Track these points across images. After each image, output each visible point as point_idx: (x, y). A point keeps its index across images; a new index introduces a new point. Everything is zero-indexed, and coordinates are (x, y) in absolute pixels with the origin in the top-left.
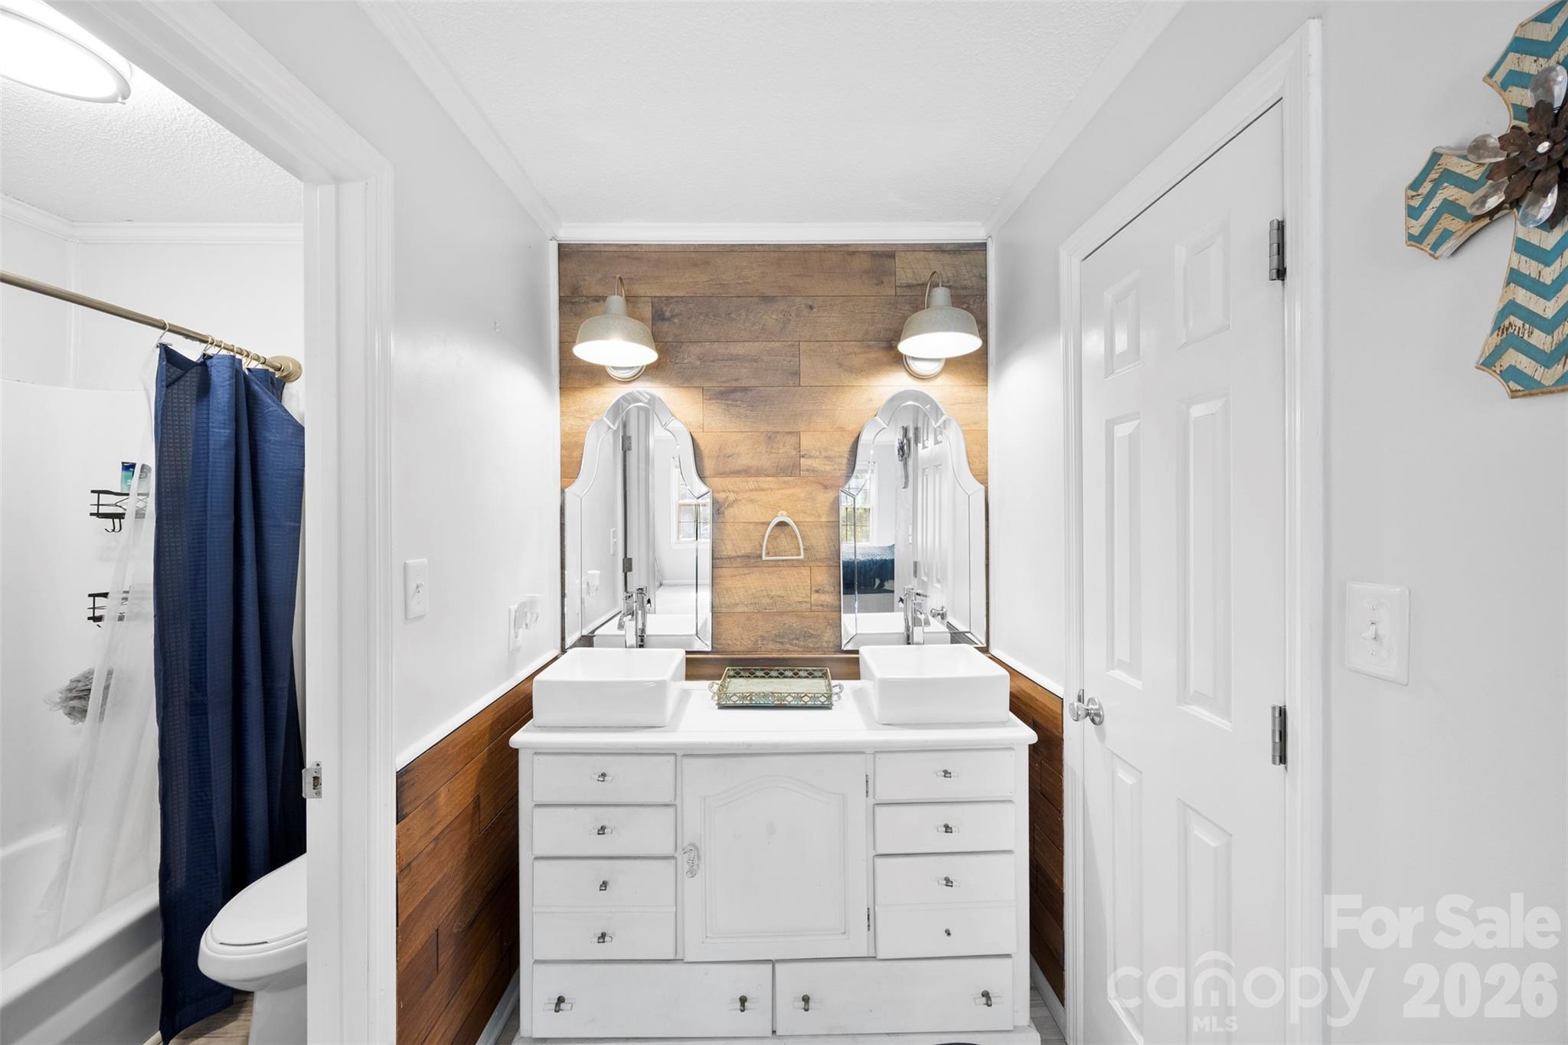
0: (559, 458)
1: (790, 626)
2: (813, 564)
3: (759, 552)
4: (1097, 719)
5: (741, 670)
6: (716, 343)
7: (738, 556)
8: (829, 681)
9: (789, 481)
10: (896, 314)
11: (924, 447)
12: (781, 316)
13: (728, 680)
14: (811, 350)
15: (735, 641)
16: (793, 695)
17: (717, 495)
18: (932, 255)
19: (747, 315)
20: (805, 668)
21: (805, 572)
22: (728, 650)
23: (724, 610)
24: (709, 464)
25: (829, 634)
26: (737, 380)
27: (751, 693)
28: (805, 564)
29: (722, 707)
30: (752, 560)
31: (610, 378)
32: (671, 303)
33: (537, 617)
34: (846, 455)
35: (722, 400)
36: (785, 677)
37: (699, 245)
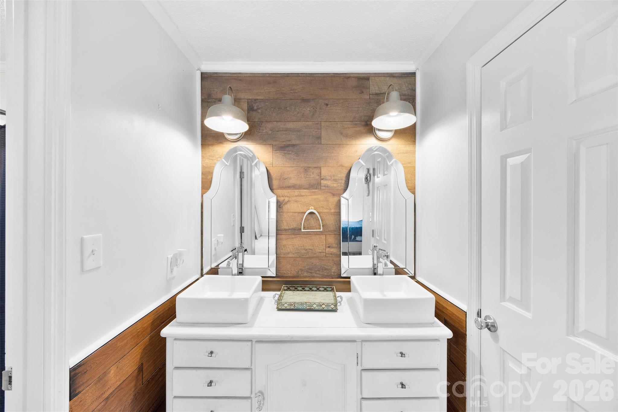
0: (201, 179)
1: (315, 264)
2: (327, 233)
3: (300, 227)
4: (492, 329)
5: (290, 287)
6: (280, 122)
7: (290, 229)
8: (335, 293)
9: (315, 191)
10: (370, 108)
11: (378, 177)
12: (312, 109)
13: (284, 292)
14: (327, 126)
15: (288, 272)
16: (317, 304)
17: (279, 198)
18: (388, 79)
19: (295, 108)
20: (323, 286)
21: (323, 237)
22: (284, 276)
23: (282, 256)
24: (275, 183)
25: (335, 268)
26: (289, 141)
27: (295, 303)
28: (323, 233)
29: (279, 310)
30: (296, 231)
31: (227, 140)
32: (257, 102)
33: (183, 261)
34: (344, 179)
35: (282, 151)
36: (313, 291)
37: (271, 73)
